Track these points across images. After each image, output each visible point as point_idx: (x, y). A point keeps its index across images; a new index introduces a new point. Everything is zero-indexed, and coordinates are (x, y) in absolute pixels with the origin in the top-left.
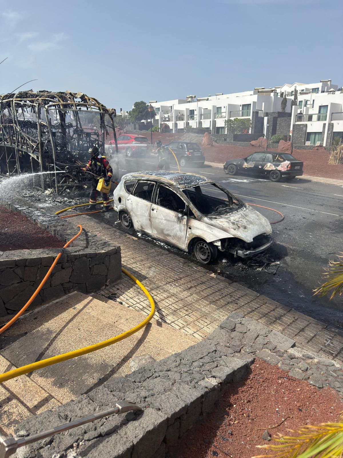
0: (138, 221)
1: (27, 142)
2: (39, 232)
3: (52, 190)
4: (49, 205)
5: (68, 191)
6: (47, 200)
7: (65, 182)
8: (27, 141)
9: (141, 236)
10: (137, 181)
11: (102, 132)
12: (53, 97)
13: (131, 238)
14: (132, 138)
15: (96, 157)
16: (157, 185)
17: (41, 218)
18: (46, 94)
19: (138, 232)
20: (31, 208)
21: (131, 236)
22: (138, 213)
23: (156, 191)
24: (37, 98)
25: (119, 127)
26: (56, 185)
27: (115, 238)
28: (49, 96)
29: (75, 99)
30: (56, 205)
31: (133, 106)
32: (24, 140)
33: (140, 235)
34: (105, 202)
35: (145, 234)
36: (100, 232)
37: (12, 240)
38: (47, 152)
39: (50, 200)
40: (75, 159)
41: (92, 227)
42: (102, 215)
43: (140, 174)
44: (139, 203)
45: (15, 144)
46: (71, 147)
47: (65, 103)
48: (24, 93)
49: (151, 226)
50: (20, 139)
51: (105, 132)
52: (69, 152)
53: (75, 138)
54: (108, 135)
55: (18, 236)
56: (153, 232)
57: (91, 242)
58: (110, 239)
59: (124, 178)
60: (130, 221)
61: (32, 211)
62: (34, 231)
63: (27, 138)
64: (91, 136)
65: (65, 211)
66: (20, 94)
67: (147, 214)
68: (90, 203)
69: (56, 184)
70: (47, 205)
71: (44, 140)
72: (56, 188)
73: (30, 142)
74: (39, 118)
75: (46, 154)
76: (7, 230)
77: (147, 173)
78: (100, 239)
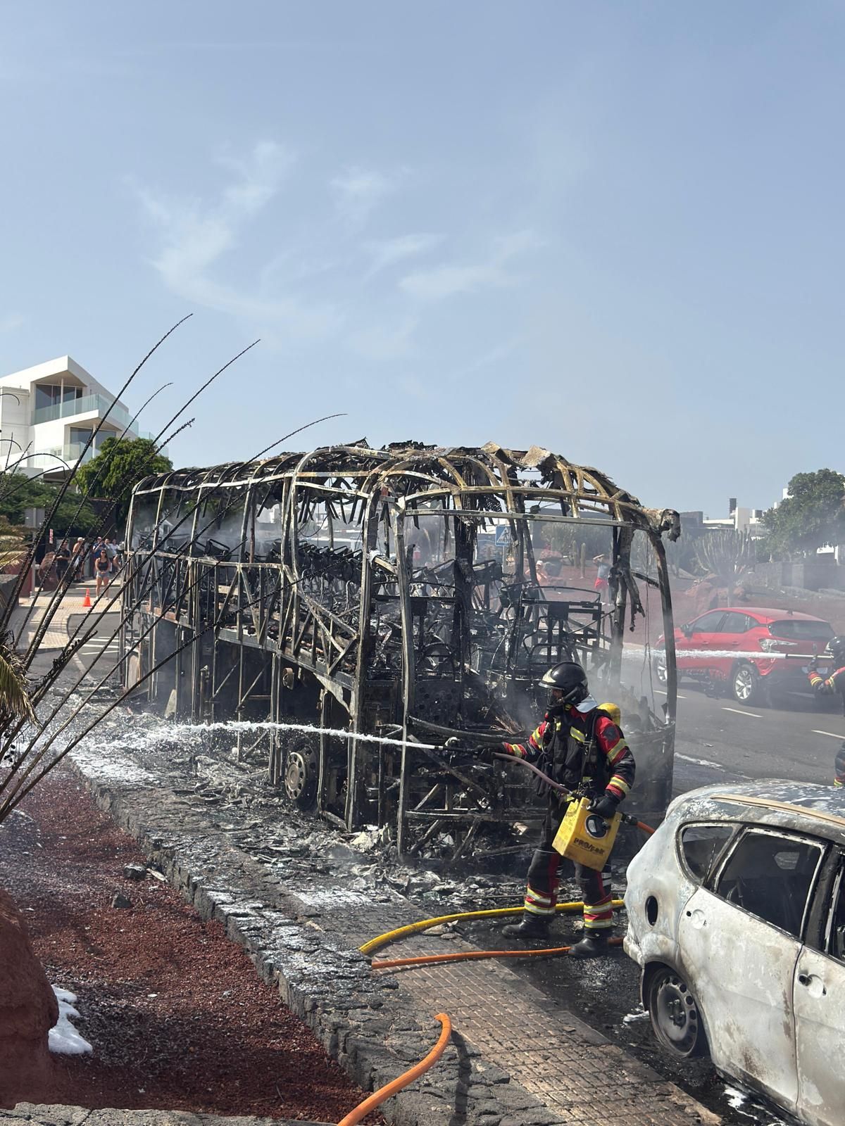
0: (733, 1027)
1: (316, 632)
2: (275, 1025)
3: (381, 832)
4: (358, 900)
5: (448, 840)
6: (356, 876)
7: (436, 802)
8: (317, 627)
9: (741, 1108)
10: (735, 827)
11: (614, 599)
12: (435, 467)
13: (688, 1110)
14: (760, 625)
15: (568, 706)
16: (832, 859)
17: (299, 960)
18: (409, 455)
19: (731, 1081)
20: (275, 909)
21: (691, 1101)
22: (731, 988)
23: (824, 885)
24: (373, 472)
25: (710, 576)
26: (400, 815)
27: (613, 1097)
28: (418, 462)
29: (518, 472)
30: (388, 900)
31: (786, 491)
32: (309, 623)
33: (737, 1099)
34: (588, 909)
35: (762, 1097)
36: (546, 1058)
37: (160, 1051)
38: (386, 676)
39: (366, 878)
40: (492, 708)
41: (513, 1026)
42: (573, 966)
43: (754, 795)
44: (738, 934)
45: (276, 639)
46: (482, 660)
47: (473, 488)
48: (335, 451)
49: (796, 1061)
50: (294, 620)
51: (628, 600)
52: (469, 677)
53: (504, 623)
54: (638, 615)
55: (187, 1034)
56: (804, 1096)
57: (476, 1111)
58: (587, 1098)
59: (678, 809)
60: (695, 1022)
61: (273, 925)
62: (257, 1021)
63: (317, 617)
64: (566, 618)
65: (417, 932)
66: (320, 455)
67: (775, 998)
68: (528, 906)
69: (400, 809)
70: (352, 898)
71: (382, 628)
72: (400, 826)
73: (329, 633)
74: (372, 543)
75: (382, 684)
76: (155, 999)
77: (790, 796)
78: (518, 1104)
